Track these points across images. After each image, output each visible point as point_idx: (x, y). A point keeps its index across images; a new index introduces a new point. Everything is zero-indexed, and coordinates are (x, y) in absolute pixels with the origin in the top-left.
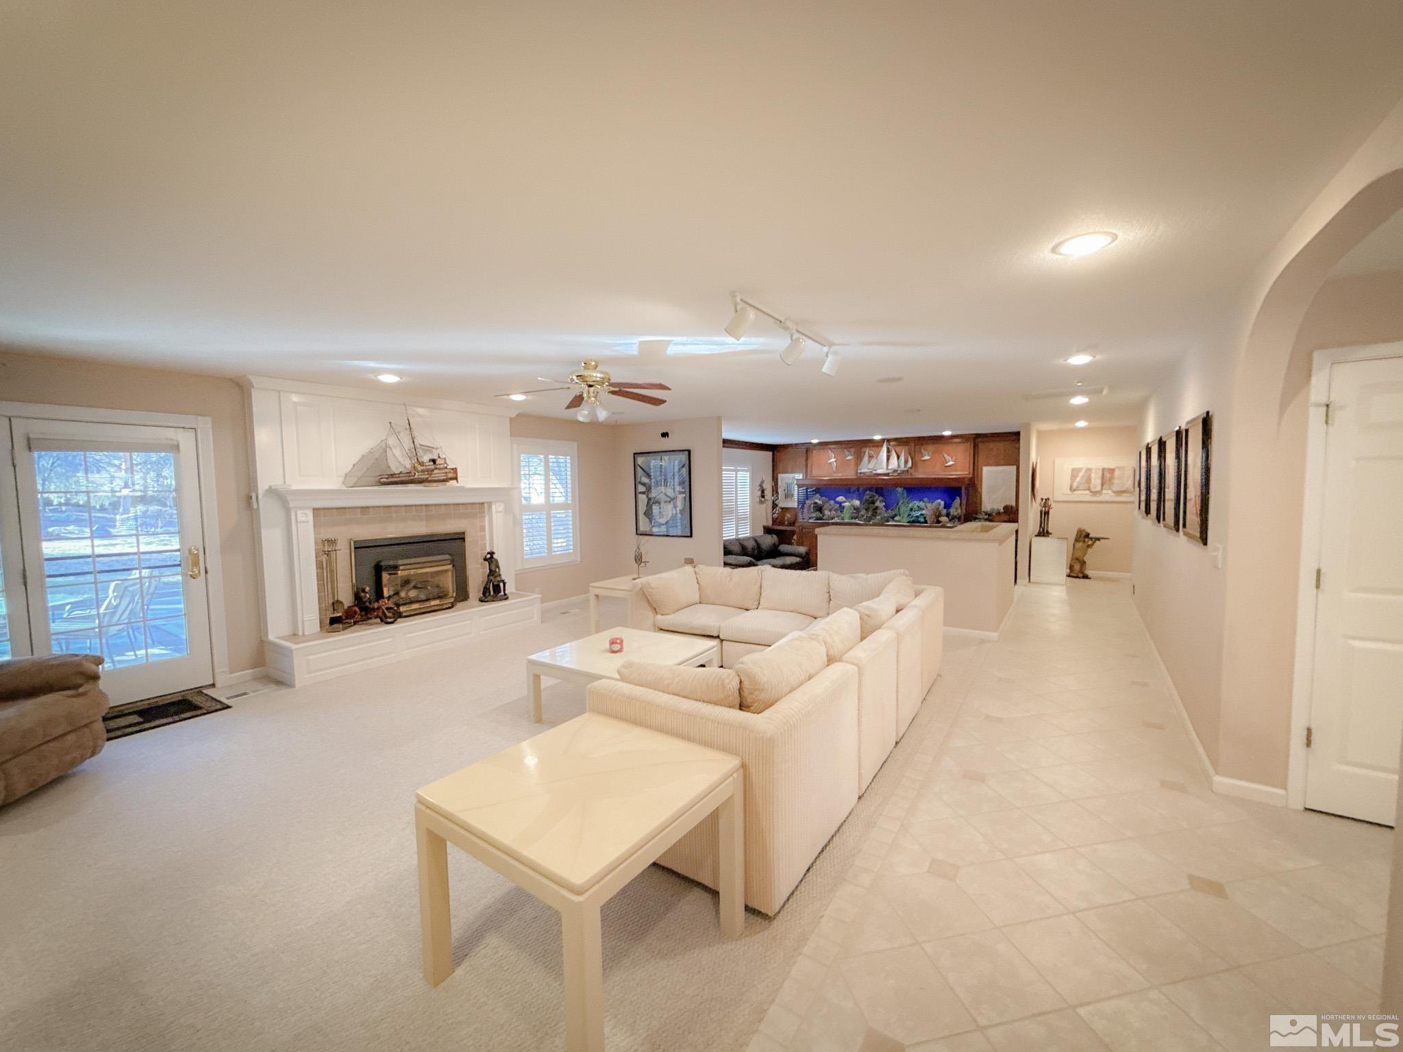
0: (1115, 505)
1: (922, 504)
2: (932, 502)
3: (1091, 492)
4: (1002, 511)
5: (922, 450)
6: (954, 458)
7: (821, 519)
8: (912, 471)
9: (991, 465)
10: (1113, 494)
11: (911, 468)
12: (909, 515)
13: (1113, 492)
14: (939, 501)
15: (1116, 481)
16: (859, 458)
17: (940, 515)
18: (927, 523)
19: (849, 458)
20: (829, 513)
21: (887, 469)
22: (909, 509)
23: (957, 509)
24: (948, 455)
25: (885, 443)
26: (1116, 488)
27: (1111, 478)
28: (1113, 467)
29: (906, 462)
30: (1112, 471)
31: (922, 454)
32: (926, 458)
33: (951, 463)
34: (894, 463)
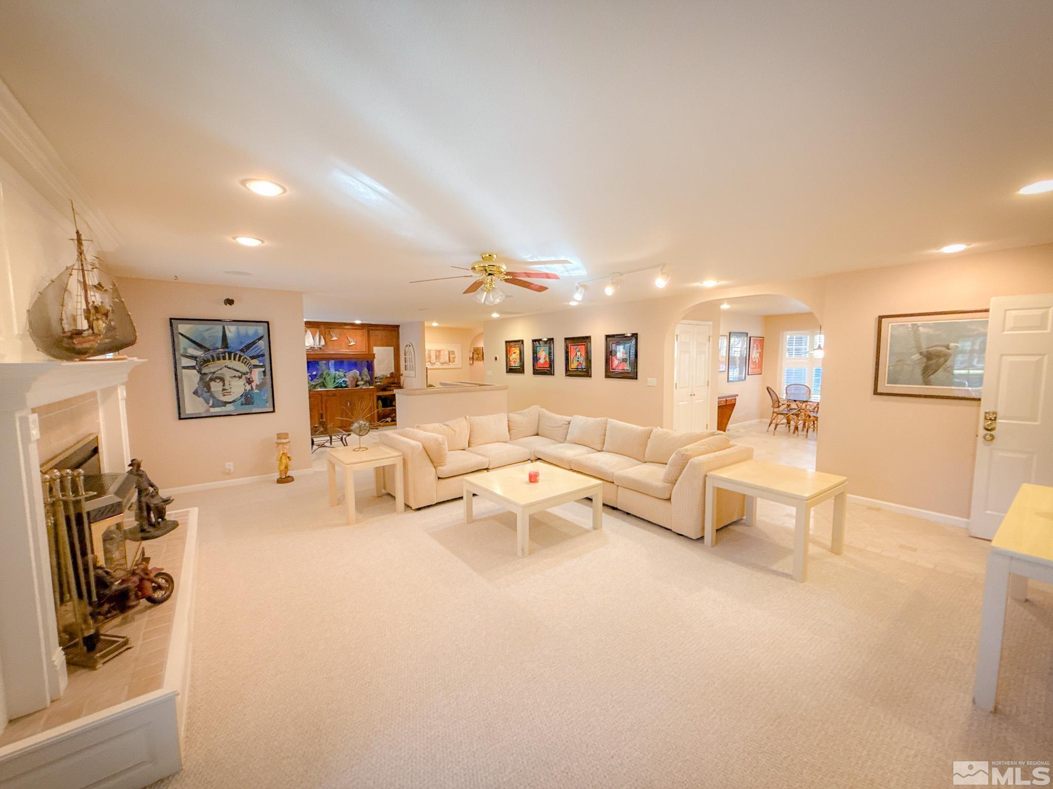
0: (442, 371)
3: (431, 363)
4: (389, 376)
5: (331, 333)
6: (355, 340)
8: (324, 348)
9: (379, 346)
10: (440, 364)
11: (324, 346)
13: (441, 363)
15: (442, 357)
17: (358, 381)
22: (332, 377)
23: (367, 376)
24: (351, 337)
26: (442, 361)
27: (439, 355)
28: (439, 349)
29: (320, 341)
30: (440, 351)
31: (331, 335)
32: (335, 338)
33: (353, 343)
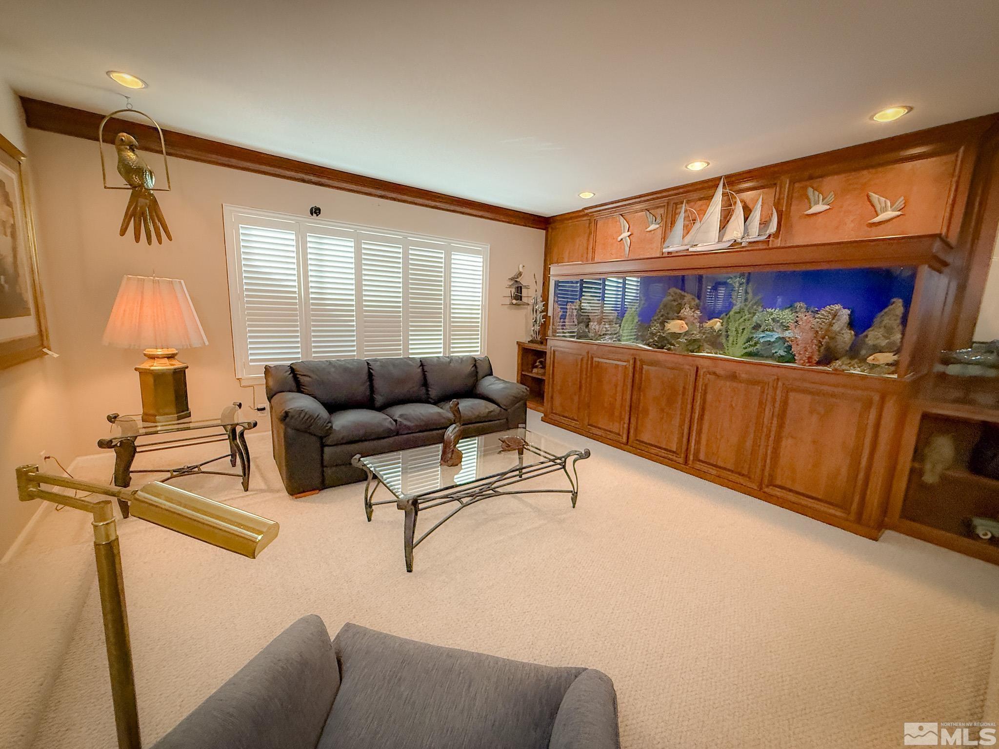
1: (786, 315)
2: (817, 312)
6: (900, 202)
7: (586, 336)
8: (775, 242)
11: (777, 235)
12: (749, 340)
14: (837, 307)
16: (669, 223)
18: (793, 360)
19: (653, 227)
20: (597, 327)
21: (720, 240)
22: (749, 325)
23: (889, 331)
24: (883, 193)
25: (720, 190)
29: (764, 224)
31: (808, 198)
33: (890, 214)
34: (736, 230)
